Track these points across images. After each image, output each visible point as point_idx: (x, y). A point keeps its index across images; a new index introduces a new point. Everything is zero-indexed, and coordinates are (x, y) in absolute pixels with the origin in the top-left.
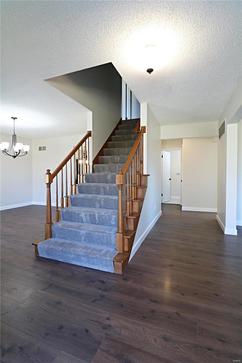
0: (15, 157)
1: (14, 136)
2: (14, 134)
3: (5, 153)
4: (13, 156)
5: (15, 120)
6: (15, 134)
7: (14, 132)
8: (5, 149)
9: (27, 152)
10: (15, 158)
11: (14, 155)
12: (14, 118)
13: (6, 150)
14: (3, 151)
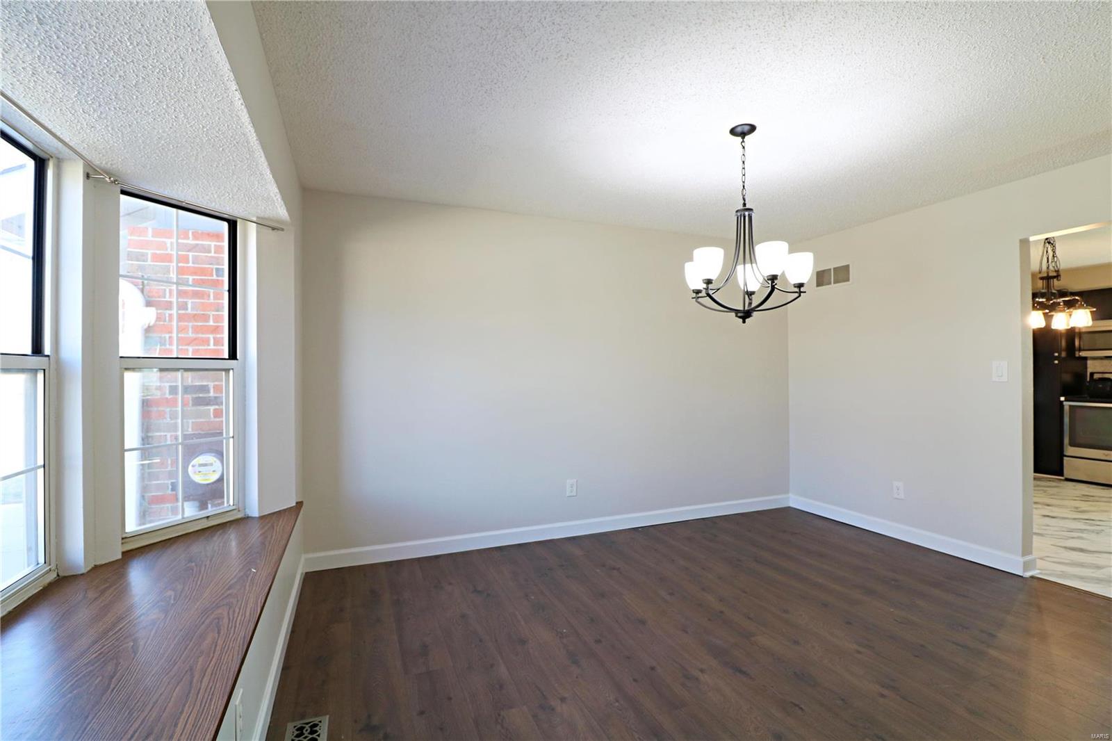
0: (745, 315)
1: (745, 215)
2: (741, 207)
3: (707, 301)
4: (737, 311)
5: (747, 137)
6: (747, 207)
7: (744, 199)
8: (709, 282)
9: (800, 285)
10: (747, 320)
11: (742, 309)
12: (743, 132)
13: (711, 286)
14: (698, 292)
